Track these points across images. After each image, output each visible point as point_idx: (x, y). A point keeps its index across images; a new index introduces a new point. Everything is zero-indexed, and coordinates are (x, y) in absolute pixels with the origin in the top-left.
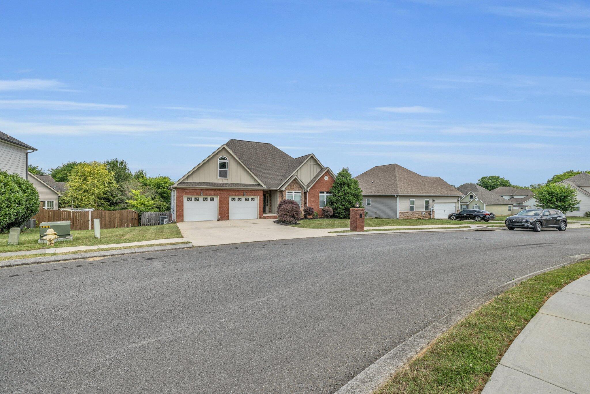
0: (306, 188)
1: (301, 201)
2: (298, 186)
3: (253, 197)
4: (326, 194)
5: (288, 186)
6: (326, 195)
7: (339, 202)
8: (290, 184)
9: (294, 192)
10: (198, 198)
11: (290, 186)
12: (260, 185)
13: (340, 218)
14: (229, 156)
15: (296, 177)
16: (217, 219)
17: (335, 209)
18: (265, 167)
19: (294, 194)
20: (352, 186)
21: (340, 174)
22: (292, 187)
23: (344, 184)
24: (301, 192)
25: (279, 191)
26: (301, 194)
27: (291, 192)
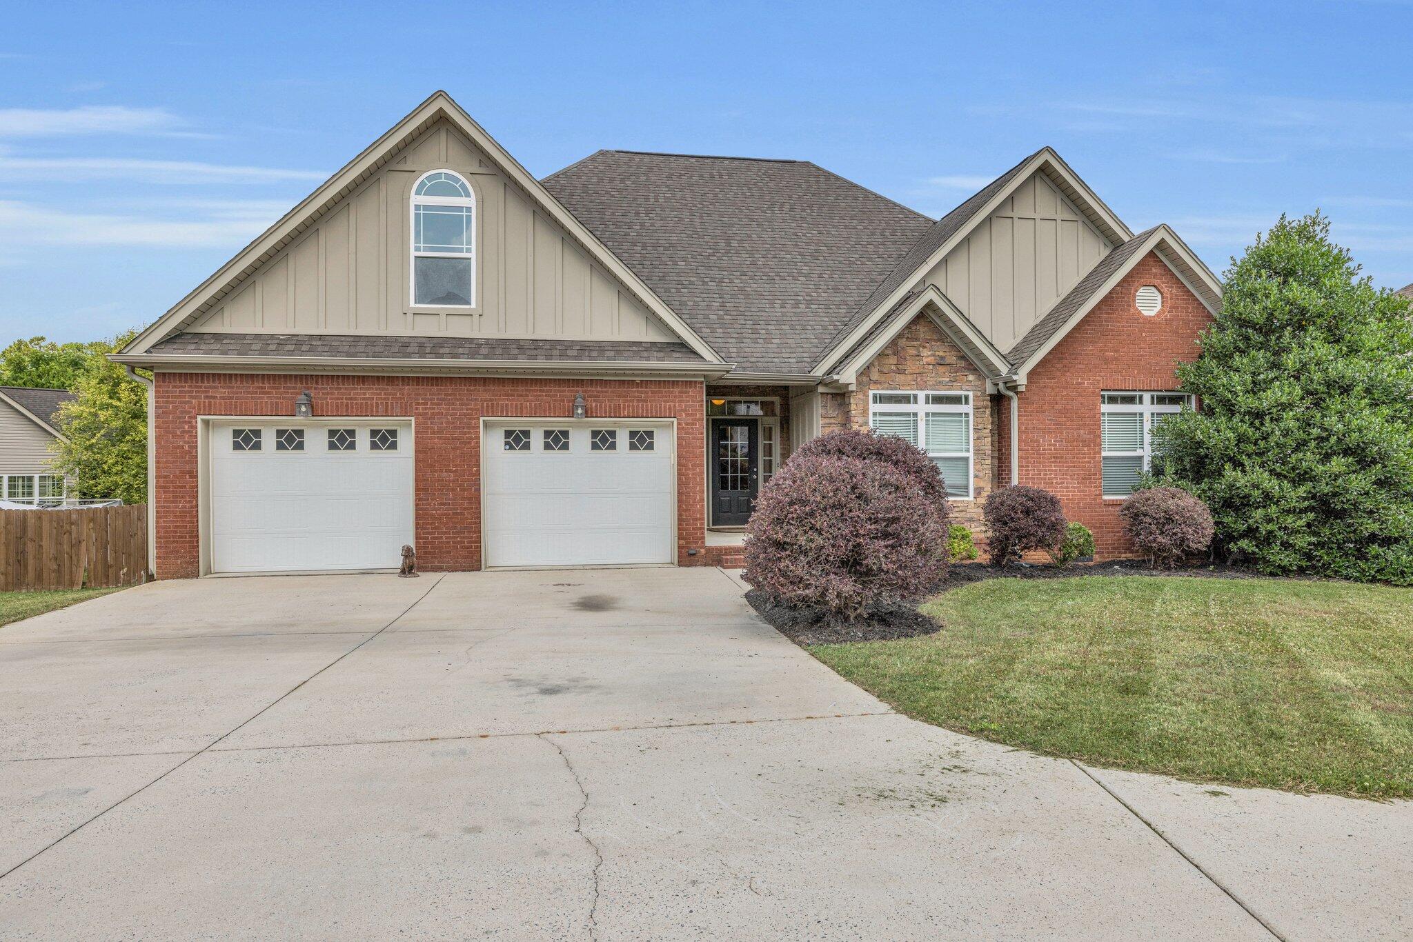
0: (1004, 369)
1: (971, 455)
2: (951, 358)
3: (641, 424)
4: (1147, 408)
5: (881, 355)
6: (1147, 417)
7: (1260, 454)
8: (894, 343)
9: (921, 395)
10: (300, 433)
11: (892, 360)
12: (682, 347)
13: (1272, 574)
14: (478, 170)
15: (930, 295)
16: (398, 562)
17: (1233, 503)
18: (754, 263)
19: (921, 408)
20: (1373, 333)
21: (1263, 260)
22: (911, 366)
23: (1301, 320)
24: (971, 394)
25: (821, 389)
26: (968, 408)
27: (906, 399)
